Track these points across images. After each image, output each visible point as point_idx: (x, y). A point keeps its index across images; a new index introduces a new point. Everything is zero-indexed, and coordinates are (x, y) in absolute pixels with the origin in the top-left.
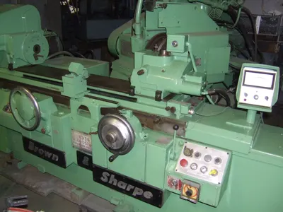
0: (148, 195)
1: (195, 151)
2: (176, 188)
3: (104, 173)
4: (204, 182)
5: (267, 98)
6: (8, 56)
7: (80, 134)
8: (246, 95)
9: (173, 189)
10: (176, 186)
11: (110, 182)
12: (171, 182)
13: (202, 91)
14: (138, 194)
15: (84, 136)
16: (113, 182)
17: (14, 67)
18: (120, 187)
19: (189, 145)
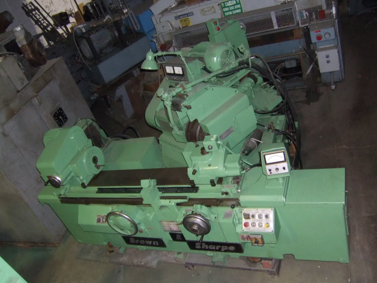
0: (232, 248)
1: (251, 215)
2: (248, 240)
3: (196, 244)
4: (263, 233)
5: (284, 168)
6: (77, 178)
7: (167, 223)
8: (270, 170)
9: (246, 241)
10: (247, 239)
11: (203, 247)
12: (243, 238)
13: (240, 172)
14: (225, 249)
15: (171, 223)
16: (205, 247)
17: (86, 184)
18: (212, 248)
19: (246, 211)
